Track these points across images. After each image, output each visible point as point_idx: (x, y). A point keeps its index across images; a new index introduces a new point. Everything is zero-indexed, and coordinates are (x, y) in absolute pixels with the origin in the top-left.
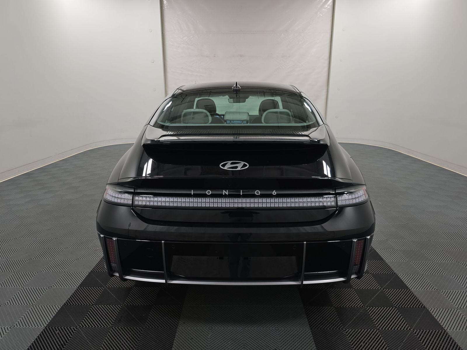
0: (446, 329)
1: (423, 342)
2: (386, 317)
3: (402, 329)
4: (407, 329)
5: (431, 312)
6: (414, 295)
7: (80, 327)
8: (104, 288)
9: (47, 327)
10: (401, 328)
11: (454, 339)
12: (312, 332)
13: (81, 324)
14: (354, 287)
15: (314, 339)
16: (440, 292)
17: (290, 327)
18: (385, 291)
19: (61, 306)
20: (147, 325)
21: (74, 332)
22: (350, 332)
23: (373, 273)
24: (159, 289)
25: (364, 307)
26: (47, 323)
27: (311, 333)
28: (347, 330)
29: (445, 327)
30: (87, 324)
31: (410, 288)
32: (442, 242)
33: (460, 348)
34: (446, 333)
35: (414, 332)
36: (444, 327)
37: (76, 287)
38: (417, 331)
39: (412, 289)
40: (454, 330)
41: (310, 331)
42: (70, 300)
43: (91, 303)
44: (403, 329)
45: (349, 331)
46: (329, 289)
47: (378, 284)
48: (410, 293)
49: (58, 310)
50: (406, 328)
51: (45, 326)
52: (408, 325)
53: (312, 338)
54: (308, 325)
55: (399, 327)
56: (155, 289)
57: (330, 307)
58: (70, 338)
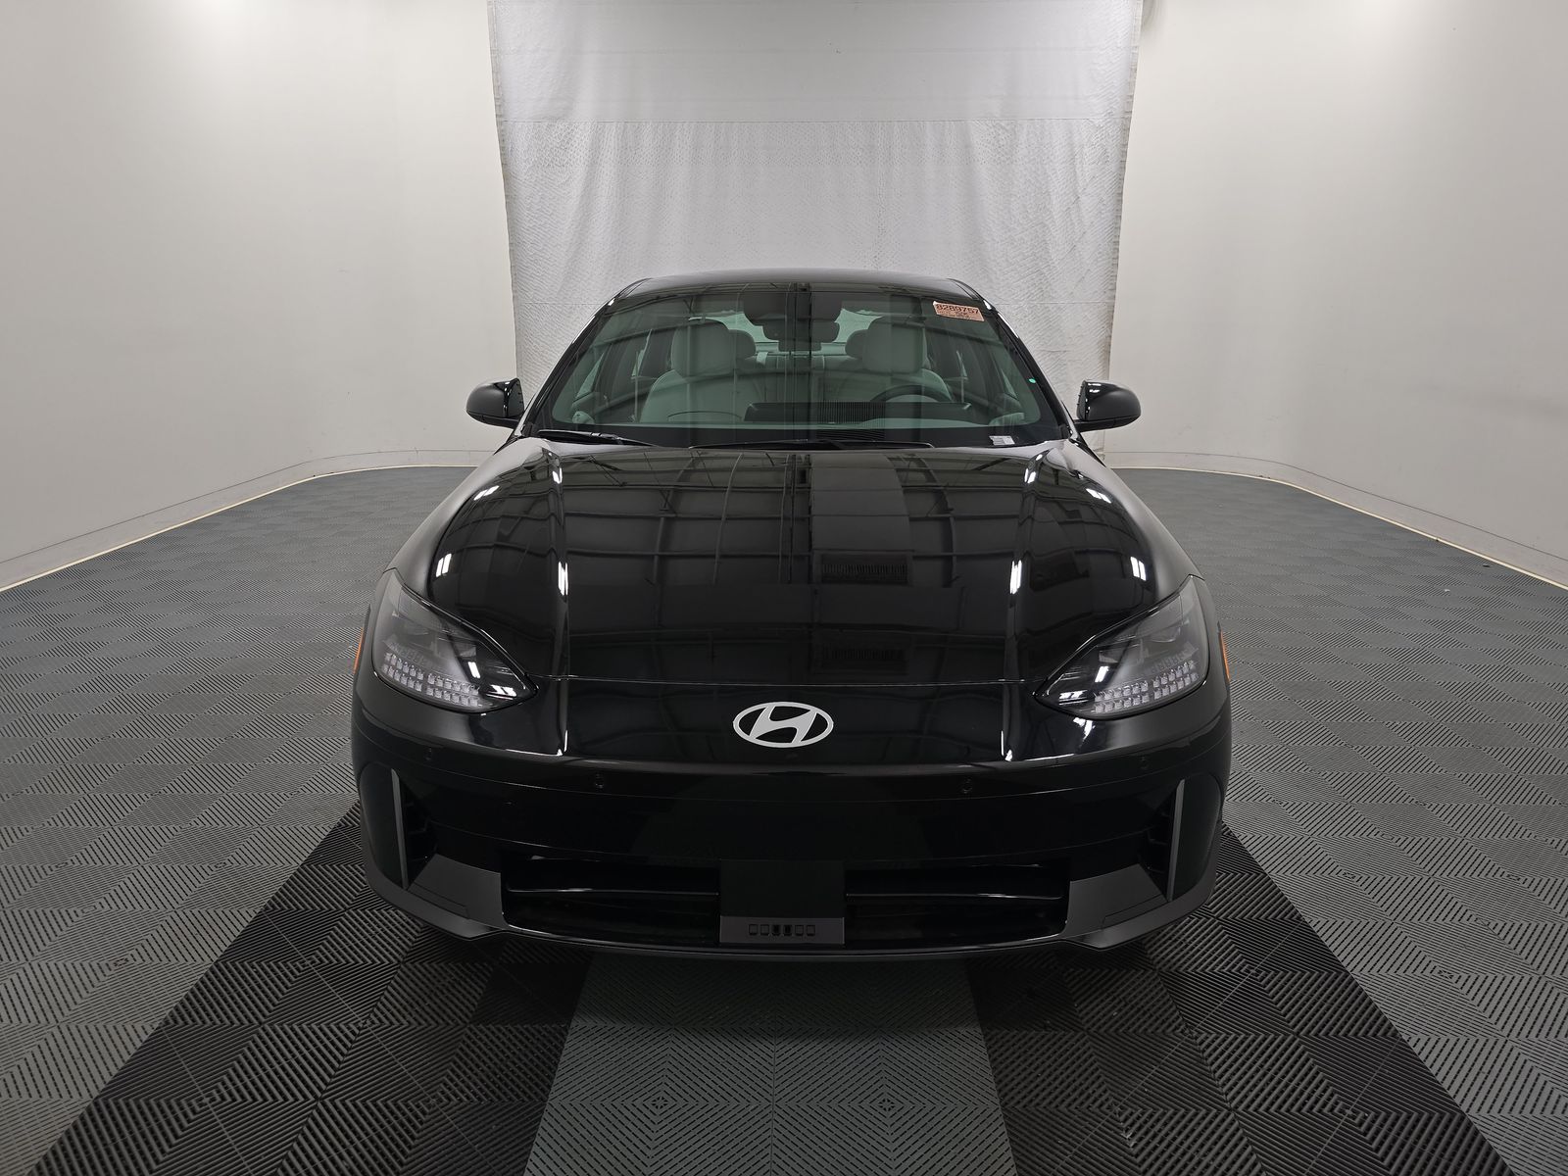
0: (1464, 1108)
1: (1386, 1154)
2: (1262, 1066)
3: (1314, 1111)
4: (1331, 1110)
5: (1416, 1050)
6: (1360, 993)
7: (214, 1100)
8: (304, 966)
9: (100, 1100)
10: (1312, 1108)
11: (1492, 1144)
12: (1005, 1117)
13: (218, 1092)
14: (1160, 965)
15: (1011, 1141)
16: (1450, 980)
17: (932, 1099)
18: (1263, 978)
19: (156, 1026)
20: (443, 1092)
21: (192, 1117)
22: (1138, 1118)
23: (1226, 918)
24: (491, 969)
25: (1190, 1032)
26: (102, 1086)
27: (1001, 1120)
28: (1127, 1113)
29: (1462, 1101)
30: (238, 1091)
31: (1349, 969)
32: (1465, 809)
33: (1504, 1166)
34: (1465, 1121)
35: (1357, 1121)
36: (1458, 1103)
37: (208, 960)
38: (1365, 1118)
39: (1356, 971)
40: (1494, 1111)
41: (1000, 1112)
42: (184, 1007)
43: (257, 1019)
44: (1320, 1111)
45: (1135, 1116)
46: (1072, 970)
47: (1241, 955)
48: (1350, 983)
49: (144, 1040)
50: (1329, 1106)
51: (95, 1093)
52: (1336, 1096)
53: (1005, 1136)
54: (995, 1094)
55: (1304, 1104)
56: (478, 969)
57: (1072, 1033)
58: (176, 1137)
